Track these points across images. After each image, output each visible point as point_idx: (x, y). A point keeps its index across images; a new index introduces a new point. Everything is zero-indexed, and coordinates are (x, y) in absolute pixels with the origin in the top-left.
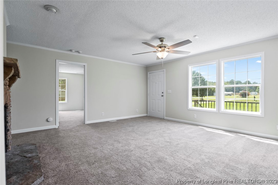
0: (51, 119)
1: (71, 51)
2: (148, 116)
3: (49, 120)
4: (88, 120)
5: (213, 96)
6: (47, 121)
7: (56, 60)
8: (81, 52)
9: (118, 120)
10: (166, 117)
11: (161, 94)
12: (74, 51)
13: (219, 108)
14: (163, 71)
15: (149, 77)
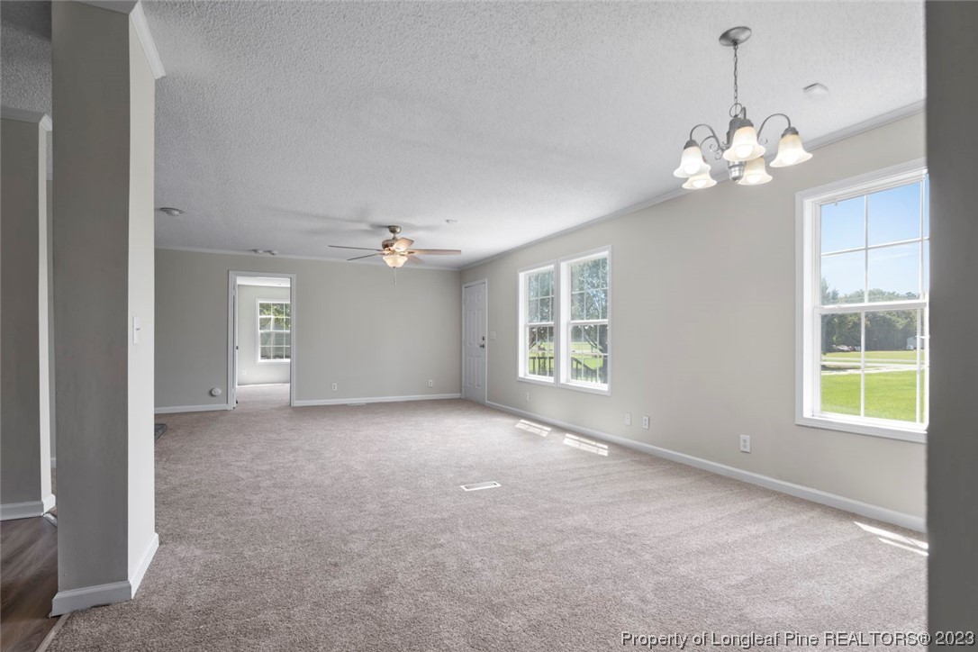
0: (218, 391)
1: (255, 251)
2: (463, 397)
3: (213, 393)
4: (297, 399)
5: (905, 350)
6: (211, 394)
7: (230, 272)
8: (275, 252)
9: (368, 404)
10: (488, 400)
11: (482, 343)
12: (261, 252)
13: (557, 379)
14: (484, 283)
15: (463, 297)
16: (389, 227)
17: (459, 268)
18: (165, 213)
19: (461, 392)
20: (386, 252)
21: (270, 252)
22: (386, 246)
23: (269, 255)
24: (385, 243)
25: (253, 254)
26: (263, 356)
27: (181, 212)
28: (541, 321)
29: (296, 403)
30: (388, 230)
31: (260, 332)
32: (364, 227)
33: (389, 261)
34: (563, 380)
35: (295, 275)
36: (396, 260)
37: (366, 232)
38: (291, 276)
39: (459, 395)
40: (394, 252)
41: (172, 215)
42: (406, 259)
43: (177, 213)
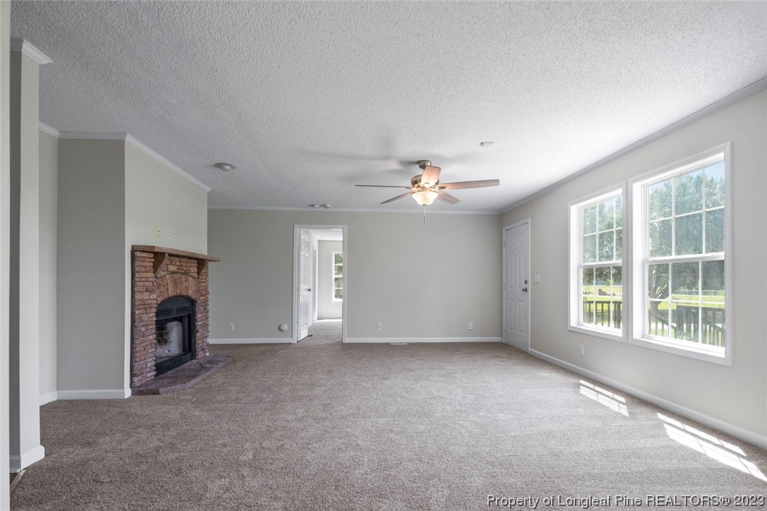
0: (285, 327)
1: (313, 206)
2: (504, 342)
3: (282, 329)
4: (348, 337)
6: (280, 329)
7: (294, 226)
8: (329, 206)
10: (531, 348)
11: (524, 286)
12: (317, 206)
13: (628, 330)
14: (527, 223)
15: (504, 240)
16: (418, 162)
17: (499, 211)
18: (219, 169)
19: (502, 337)
20: (414, 189)
21: (324, 206)
22: (415, 182)
23: (323, 209)
24: (414, 180)
25: (311, 209)
26: (336, 296)
27: (233, 167)
28: (600, 260)
29: (347, 340)
30: (417, 166)
31: (334, 277)
32: (394, 165)
33: (418, 198)
34: (637, 334)
35: (346, 226)
36: (426, 198)
37: (397, 172)
38: (344, 226)
39: (500, 338)
40: (423, 188)
41: (225, 170)
42: (436, 195)
43: (228, 168)
